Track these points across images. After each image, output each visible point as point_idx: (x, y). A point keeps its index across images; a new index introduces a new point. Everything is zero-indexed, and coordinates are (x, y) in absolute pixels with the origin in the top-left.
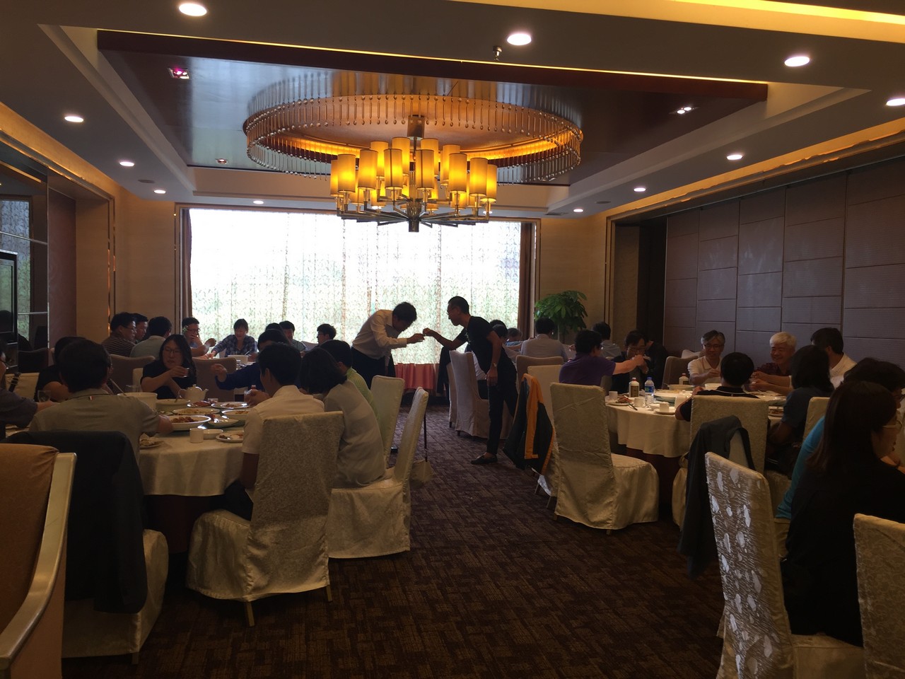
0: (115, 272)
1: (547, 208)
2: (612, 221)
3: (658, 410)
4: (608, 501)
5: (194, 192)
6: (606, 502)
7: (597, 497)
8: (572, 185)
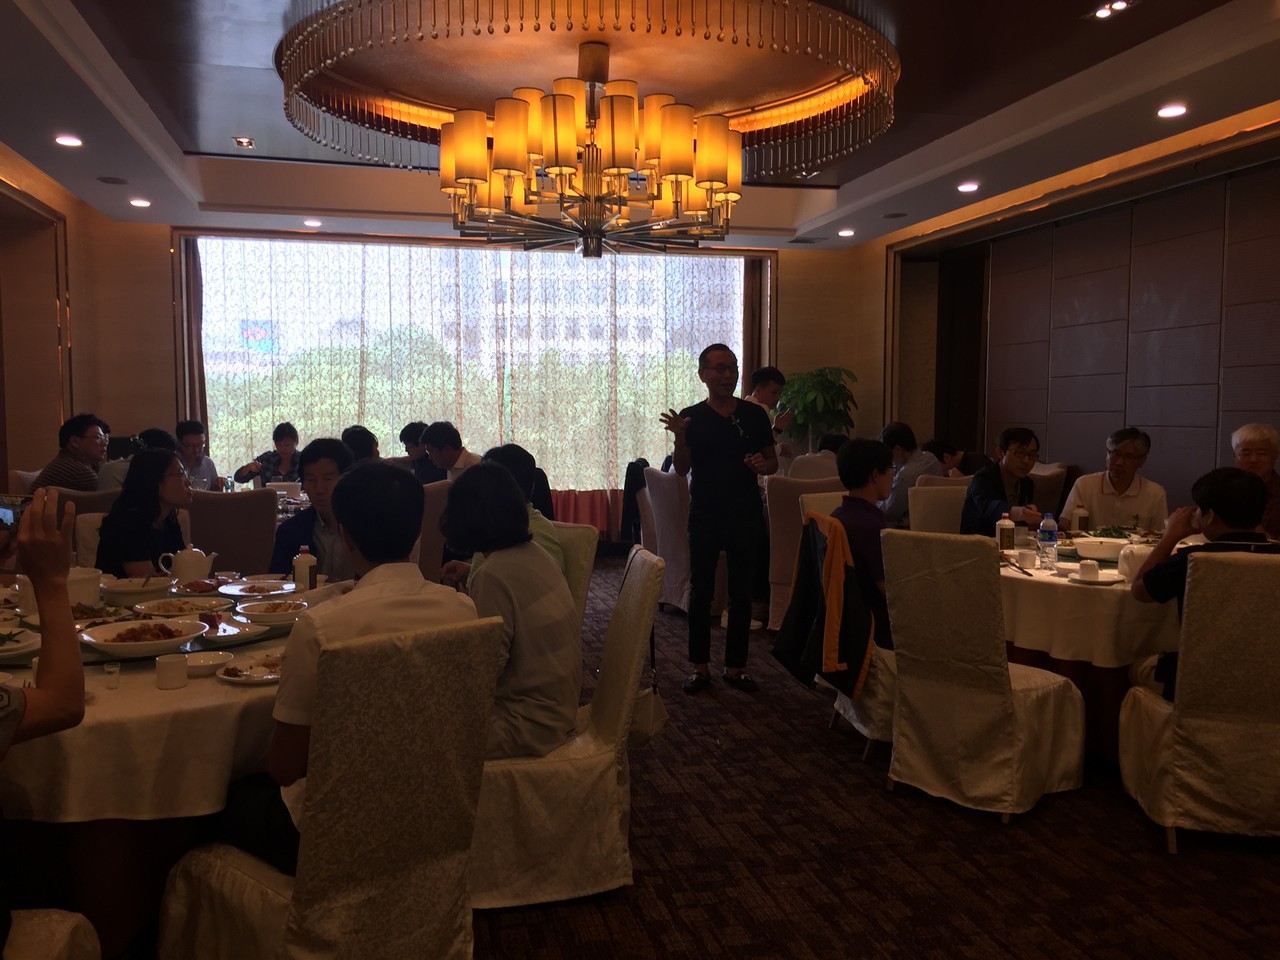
0: (70, 349)
1: (795, 231)
2: (895, 253)
3: (1077, 576)
4: (1001, 757)
5: (200, 204)
6: (996, 760)
7: (979, 748)
8: (842, 188)
